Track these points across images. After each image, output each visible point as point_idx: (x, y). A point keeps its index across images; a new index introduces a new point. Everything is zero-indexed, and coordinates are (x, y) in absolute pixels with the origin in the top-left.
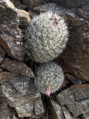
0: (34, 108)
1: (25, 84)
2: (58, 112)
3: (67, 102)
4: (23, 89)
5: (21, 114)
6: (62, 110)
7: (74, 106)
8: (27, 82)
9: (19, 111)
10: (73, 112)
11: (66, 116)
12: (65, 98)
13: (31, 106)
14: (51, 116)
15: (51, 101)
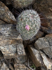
0: (17, 49)
1: (8, 29)
2: (37, 56)
3: (44, 46)
4: (6, 32)
5: (4, 52)
6: (40, 54)
7: (49, 50)
8: (10, 27)
9: (2, 50)
10: (48, 55)
11: (43, 57)
12: (42, 43)
13: (14, 48)
14: (31, 62)
15: (31, 48)
